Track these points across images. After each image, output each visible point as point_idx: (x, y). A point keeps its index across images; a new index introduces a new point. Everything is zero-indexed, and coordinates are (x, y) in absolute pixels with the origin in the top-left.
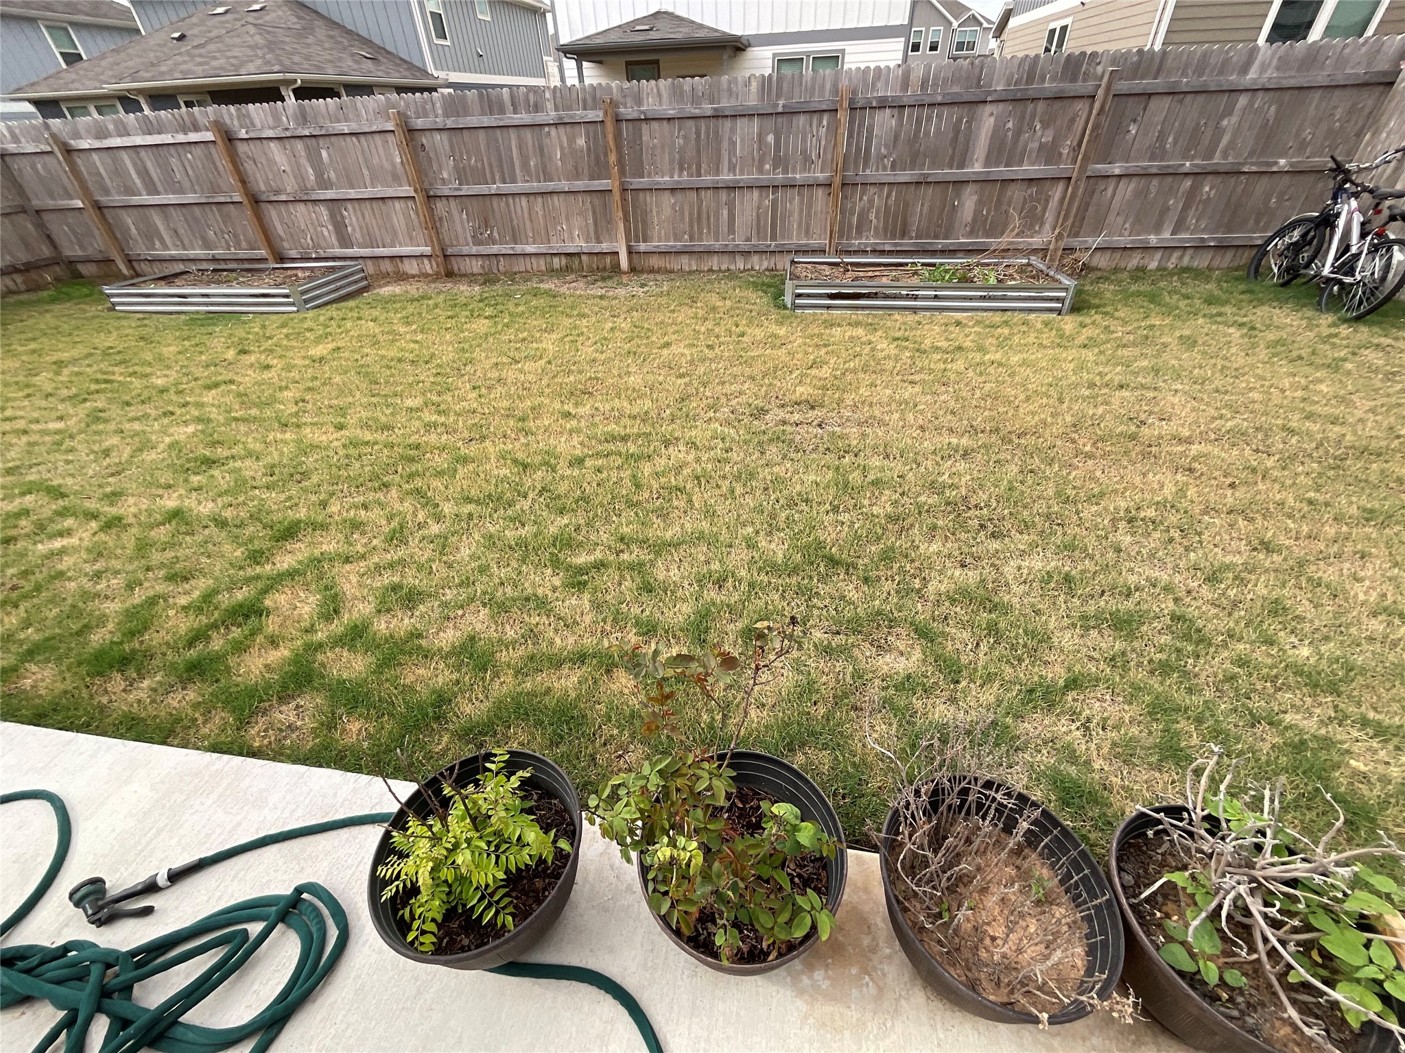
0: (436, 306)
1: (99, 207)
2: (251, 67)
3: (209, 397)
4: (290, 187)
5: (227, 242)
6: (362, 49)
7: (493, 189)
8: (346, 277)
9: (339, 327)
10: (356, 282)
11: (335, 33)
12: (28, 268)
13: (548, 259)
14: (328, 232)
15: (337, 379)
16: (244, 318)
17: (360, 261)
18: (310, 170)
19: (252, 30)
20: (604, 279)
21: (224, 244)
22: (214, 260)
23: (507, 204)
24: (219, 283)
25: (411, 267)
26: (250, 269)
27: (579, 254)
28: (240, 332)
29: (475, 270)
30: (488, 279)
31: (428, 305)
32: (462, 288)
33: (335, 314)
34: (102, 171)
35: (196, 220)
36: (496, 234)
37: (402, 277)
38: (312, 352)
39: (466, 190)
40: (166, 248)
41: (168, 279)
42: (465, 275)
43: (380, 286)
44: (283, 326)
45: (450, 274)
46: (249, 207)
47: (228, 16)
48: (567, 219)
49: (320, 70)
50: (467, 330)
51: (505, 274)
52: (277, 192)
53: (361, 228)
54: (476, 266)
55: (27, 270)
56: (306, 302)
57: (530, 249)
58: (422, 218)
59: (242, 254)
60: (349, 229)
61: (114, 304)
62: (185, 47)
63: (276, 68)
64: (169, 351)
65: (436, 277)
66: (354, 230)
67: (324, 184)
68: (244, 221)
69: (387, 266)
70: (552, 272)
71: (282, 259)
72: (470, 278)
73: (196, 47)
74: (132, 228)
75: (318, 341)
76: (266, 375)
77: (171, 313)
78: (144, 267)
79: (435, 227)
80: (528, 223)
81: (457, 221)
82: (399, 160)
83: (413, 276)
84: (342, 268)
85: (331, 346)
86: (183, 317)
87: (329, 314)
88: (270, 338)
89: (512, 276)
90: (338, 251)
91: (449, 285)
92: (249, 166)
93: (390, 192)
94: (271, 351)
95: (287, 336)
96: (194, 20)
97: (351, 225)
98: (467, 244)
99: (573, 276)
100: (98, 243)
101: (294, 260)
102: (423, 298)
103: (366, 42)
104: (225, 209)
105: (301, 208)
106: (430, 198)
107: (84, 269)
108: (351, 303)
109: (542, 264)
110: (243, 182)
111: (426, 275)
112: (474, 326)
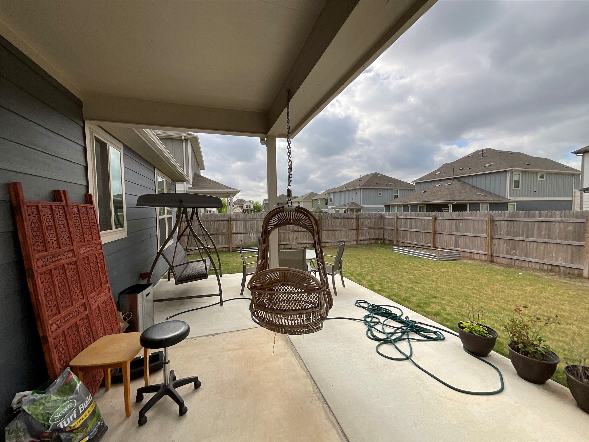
0: (484, 269)
1: (397, 230)
2: (442, 199)
3: (415, 272)
4: (447, 231)
5: (422, 241)
6: (480, 193)
7: (521, 238)
8: (454, 255)
9: (449, 266)
10: (456, 257)
11: (472, 189)
12: (377, 239)
13: (542, 265)
14: (452, 243)
15: (447, 277)
16: (423, 259)
17: (460, 252)
18: (455, 227)
19: (446, 190)
20: (570, 278)
21: (421, 241)
22: (417, 245)
23: (526, 244)
24: (417, 250)
25: (477, 257)
26: (426, 248)
27: (559, 266)
28: (422, 262)
29: (503, 263)
30: (509, 266)
31: (480, 268)
32: (495, 266)
33: (448, 263)
34: (402, 223)
35: (418, 235)
36: (517, 252)
37: (473, 259)
38: (441, 270)
39: (508, 238)
40: (407, 240)
41: (406, 247)
42: (499, 263)
43: (463, 260)
44: (433, 263)
45: (492, 262)
46: (433, 234)
47: (440, 186)
48: (556, 253)
49: (464, 199)
50: (494, 277)
51: (517, 266)
52: (442, 231)
53: (463, 243)
54: (504, 261)
55: (376, 240)
56: (440, 259)
57: (532, 260)
58: (487, 243)
59: (425, 244)
60: (460, 243)
61: (393, 250)
62: (426, 194)
63: (450, 199)
64: (406, 262)
65: (486, 261)
66: (461, 244)
67: (457, 231)
68: (430, 237)
69: (468, 255)
70: (542, 270)
71: (435, 247)
72: (501, 264)
73: (429, 194)
74: (402, 235)
75: (442, 268)
76: (428, 272)
77: (404, 254)
78: (400, 244)
79: (491, 246)
80: (534, 251)
81: (501, 247)
82: (485, 227)
83: (477, 260)
84: (453, 252)
85: (446, 270)
86: (408, 256)
87: (446, 263)
88: (429, 264)
89: (520, 268)
90: (453, 248)
91: (490, 265)
92: (438, 225)
93: (478, 235)
94: (430, 267)
95: (434, 265)
96: (430, 188)
97: (461, 242)
98: (503, 254)
99: (553, 274)
100: (393, 237)
101: (438, 248)
102: (479, 266)
103: (483, 190)
104: (426, 234)
105: (447, 236)
106: (492, 238)
107: (386, 242)
108: (453, 262)
109: (538, 266)
110: (434, 228)
111: (482, 260)
112: (498, 277)
